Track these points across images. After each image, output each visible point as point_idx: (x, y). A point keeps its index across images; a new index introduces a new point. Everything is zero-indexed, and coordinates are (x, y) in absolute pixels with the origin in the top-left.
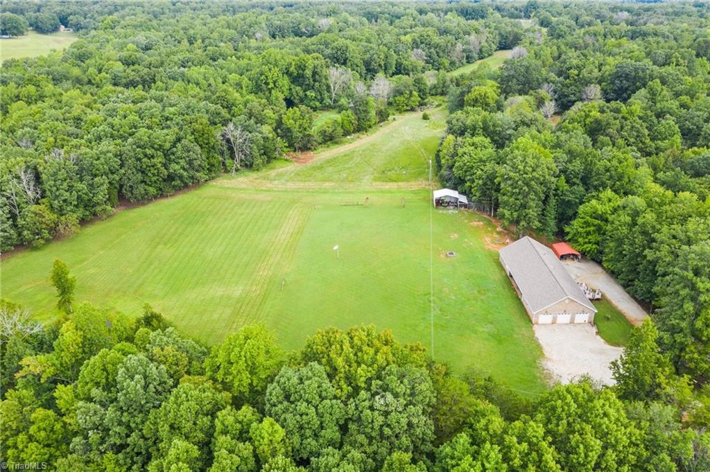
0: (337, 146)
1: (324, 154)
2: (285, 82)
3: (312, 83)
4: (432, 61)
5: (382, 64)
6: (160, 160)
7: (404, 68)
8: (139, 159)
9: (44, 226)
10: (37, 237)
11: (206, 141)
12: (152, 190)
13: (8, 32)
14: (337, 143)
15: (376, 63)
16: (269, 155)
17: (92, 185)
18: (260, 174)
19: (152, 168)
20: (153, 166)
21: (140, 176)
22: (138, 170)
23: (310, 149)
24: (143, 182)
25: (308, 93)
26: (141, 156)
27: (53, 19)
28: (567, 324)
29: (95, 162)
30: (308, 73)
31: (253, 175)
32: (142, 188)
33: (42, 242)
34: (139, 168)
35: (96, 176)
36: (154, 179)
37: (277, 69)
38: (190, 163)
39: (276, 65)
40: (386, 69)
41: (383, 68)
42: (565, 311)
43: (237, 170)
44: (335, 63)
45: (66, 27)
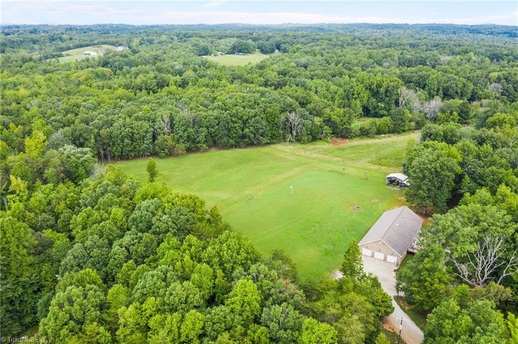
0: (369, 139)
1: (356, 142)
2: (366, 95)
3: (385, 97)
4: (507, 94)
5: (459, 91)
6: (239, 125)
7: (478, 96)
8: (228, 123)
9: (167, 147)
10: (162, 152)
11: (272, 119)
12: (232, 141)
13: (242, 51)
14: (370, 137)
15: (453, 90)
16: (314, 137)
17: (197, 131)
18: (304, 146)
19: (234, 129)
20: (235, 128)
21: (226, 132)
22: (226, 129)
23: (347, 138)
24: (227, 135)
25: (379, 104)
26: (229, 121)
27: (272, 46)
28: (381, 260)
29: (203, 119)
30: (382, 90)
31: (299, 146)
32: (225, 139)
33: (164, 154)
34: (227, 127)
35: (201, 127)
36: (234, 135)
37: (362, 85)
38: (257, 130)
39: (362, 83)
40: (462, 96)
41: (460, 94)
42: (380, 250)
43: (290, 141)
44: (417, 87)
45: (279, 51)
